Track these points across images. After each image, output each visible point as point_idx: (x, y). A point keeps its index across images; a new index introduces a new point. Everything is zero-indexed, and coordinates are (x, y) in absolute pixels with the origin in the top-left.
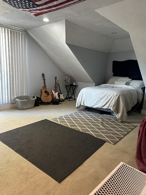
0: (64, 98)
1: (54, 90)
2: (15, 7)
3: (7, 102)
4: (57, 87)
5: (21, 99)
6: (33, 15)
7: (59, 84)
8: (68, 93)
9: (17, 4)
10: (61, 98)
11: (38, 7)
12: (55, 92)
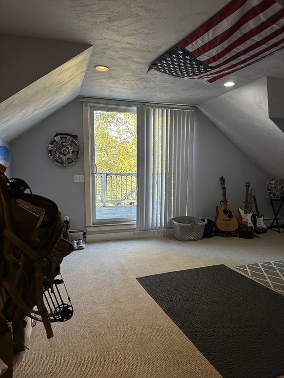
0: (265, 227)
1: (243, 208)
2: (178, 76)
3: (159, 225)
4: (249, 203)
5: (181, 223)
6: (206, 81)
7: (254, 197)
8: (276, 215)
9: (181, 73)
10: (258, 226)
11: (212, 70)
12: (246, 213)
